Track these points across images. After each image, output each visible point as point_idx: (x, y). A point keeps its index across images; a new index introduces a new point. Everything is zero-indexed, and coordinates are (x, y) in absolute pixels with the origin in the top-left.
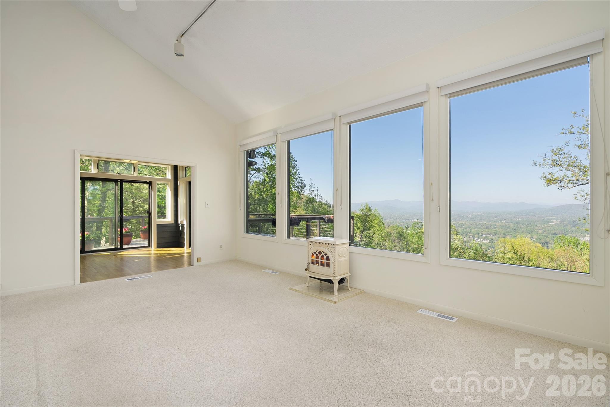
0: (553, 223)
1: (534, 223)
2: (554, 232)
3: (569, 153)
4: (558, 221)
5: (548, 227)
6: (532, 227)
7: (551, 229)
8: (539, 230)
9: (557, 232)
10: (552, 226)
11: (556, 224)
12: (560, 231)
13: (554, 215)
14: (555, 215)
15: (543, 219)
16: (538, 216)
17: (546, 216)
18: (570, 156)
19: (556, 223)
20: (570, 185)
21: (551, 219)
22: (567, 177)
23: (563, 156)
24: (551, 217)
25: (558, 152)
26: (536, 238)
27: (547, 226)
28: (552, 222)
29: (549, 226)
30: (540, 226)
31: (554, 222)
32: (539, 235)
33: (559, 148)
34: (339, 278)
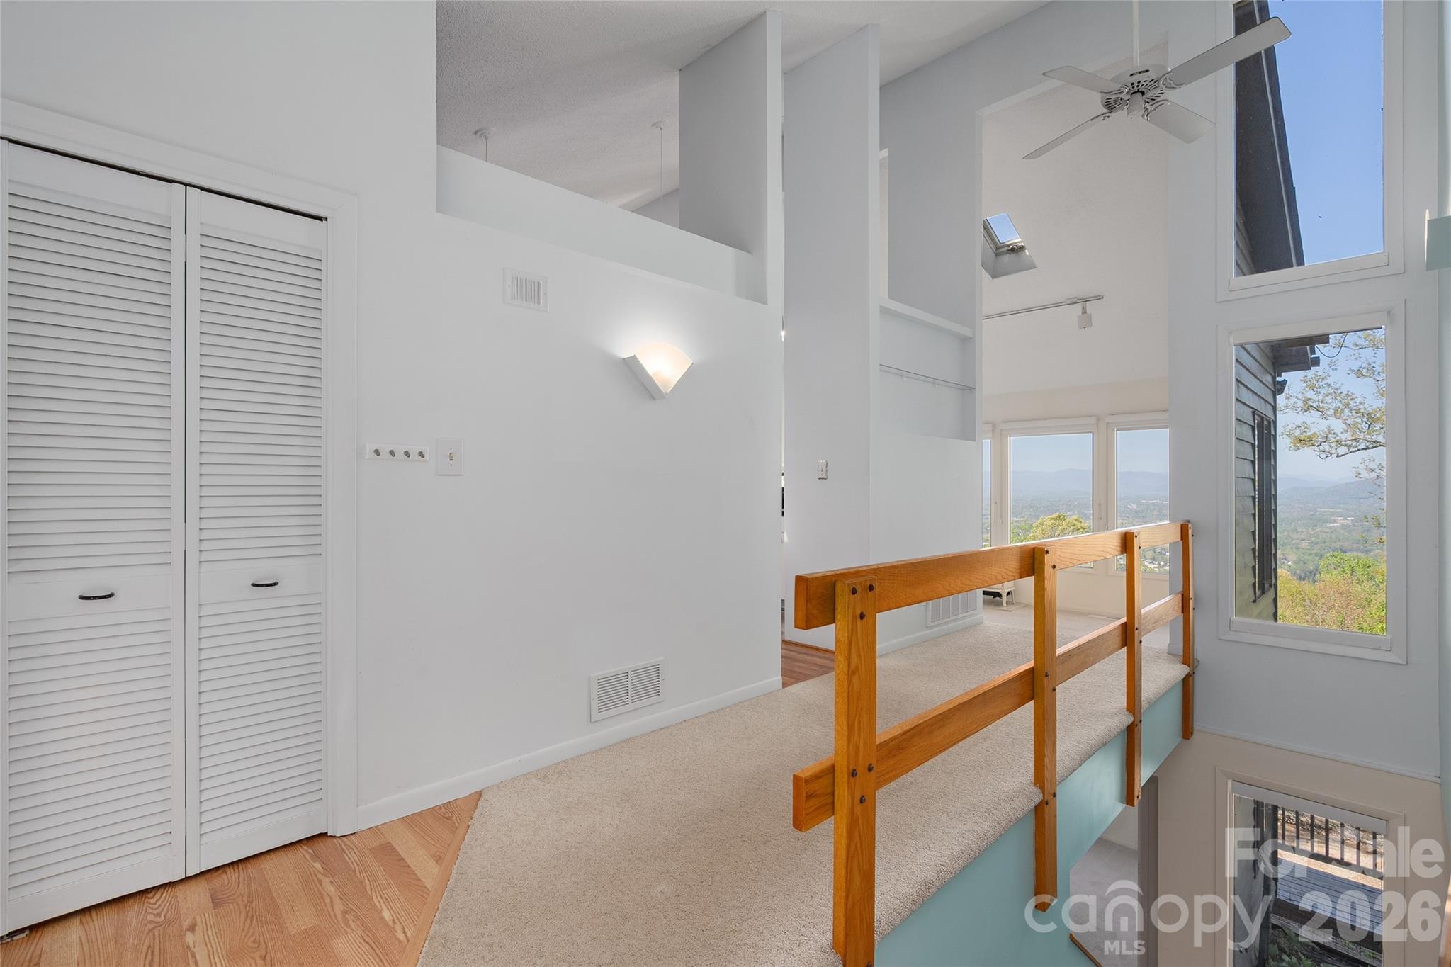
0: (1335, 524)
1: (1291, 523)
2: (1337, 545)
3: (1337, 386)
4: (1349, 518)
5: (1325, 533)
6: (1285, 534)
7: (1331, 538)
8: (1302, 540)
9: (1346, 545)
10: (1333, 530)
11: (1343, 527)
12: (1353, 543)
13: (1340, 504)
14: (1341, 506)
15: (1312, 515)
16: (1300, 507)
17: (1320, 508)
18: (1339, 391)
19: (1343, 525)
20: (1342, 450)
21: (1332, 514)
22: (1334, 434)
23: (1324, 391)
24: (1331, 510)
25: (1315, 382)
26: (1295, 559)
27: (1321, 531)
28: (1334, 521)
29: (1325, 530)
30: (1304, 530)
31: (1339, 522)
32: (1303, 553)
33: (1318, 374)
34: (1007, 590)
